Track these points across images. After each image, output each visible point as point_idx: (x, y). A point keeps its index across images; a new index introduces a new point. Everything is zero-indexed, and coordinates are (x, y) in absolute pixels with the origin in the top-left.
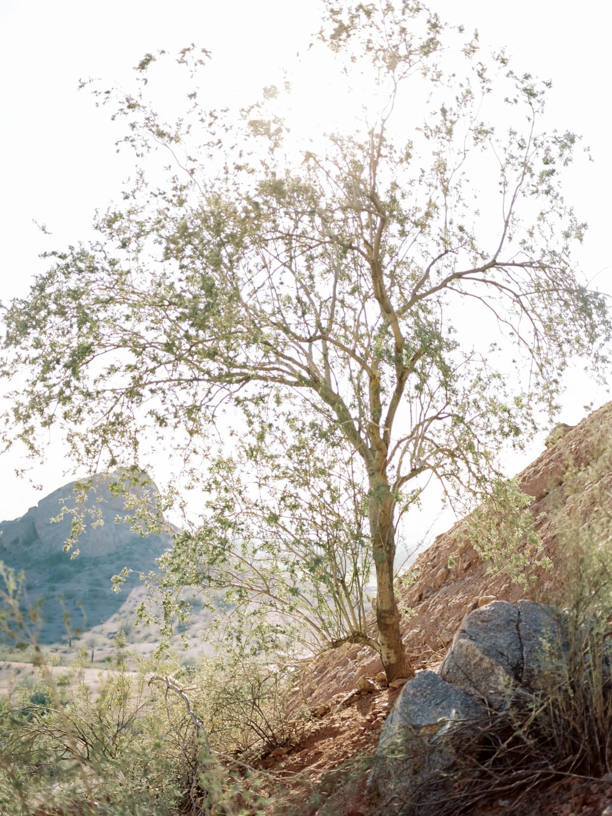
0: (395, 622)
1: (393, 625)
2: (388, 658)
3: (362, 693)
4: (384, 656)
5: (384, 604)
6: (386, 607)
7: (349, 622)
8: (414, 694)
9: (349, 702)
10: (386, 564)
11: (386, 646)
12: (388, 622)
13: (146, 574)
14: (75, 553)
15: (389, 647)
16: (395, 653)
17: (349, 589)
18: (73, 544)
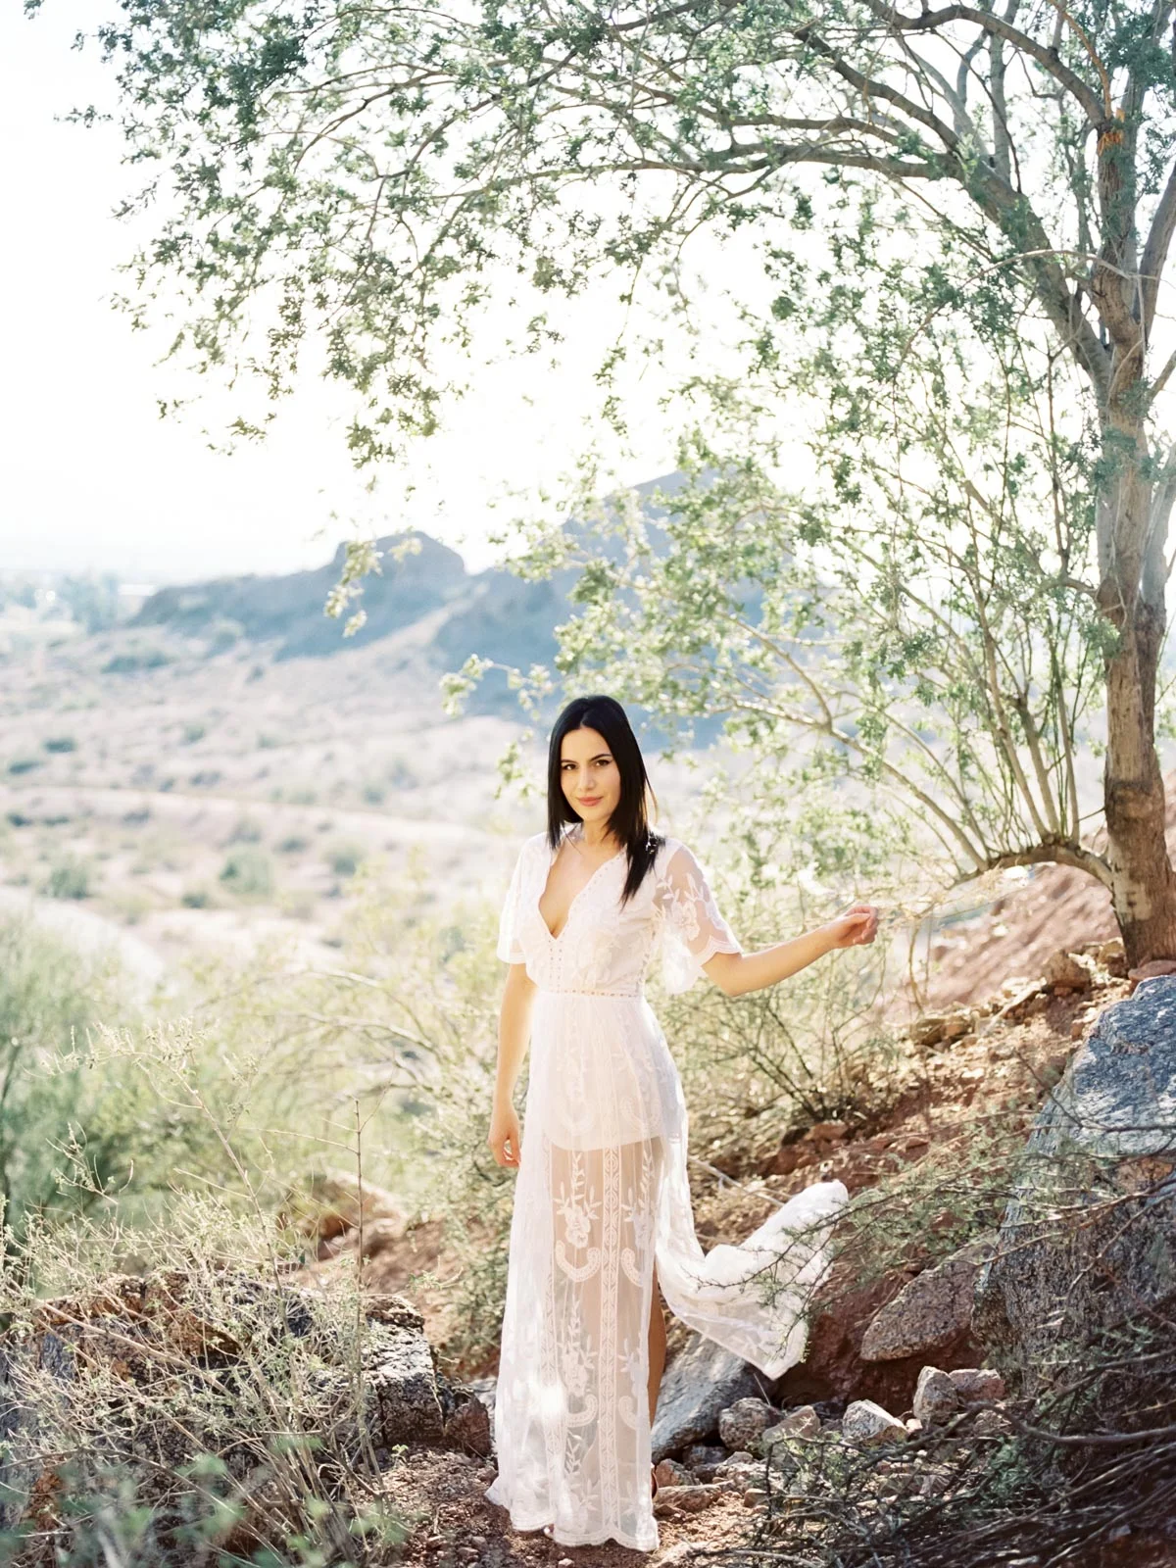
0: (1153, 813)
1: (1146, 821)
2: (1131, 904)
3: (1057, 991)
4: (1121, 898)
5: (1124, 765)
6: (1130, 772)
7: (1033, 808)
8: (1120, 1047)
9: (1021, 1011)
10: (1134, 661)
11: (1125, 874)
12: (1133, 814)
13: (525, 674)
14: (353, 620)
15: (1133, 876)
16: (1150, 892)
17: (1038, 723)
18: (349, 599)
